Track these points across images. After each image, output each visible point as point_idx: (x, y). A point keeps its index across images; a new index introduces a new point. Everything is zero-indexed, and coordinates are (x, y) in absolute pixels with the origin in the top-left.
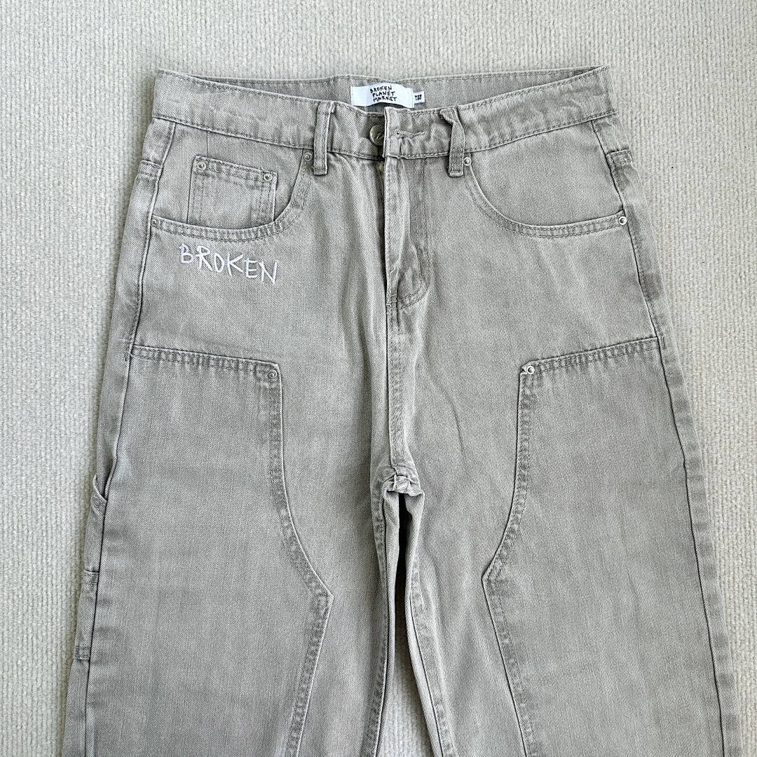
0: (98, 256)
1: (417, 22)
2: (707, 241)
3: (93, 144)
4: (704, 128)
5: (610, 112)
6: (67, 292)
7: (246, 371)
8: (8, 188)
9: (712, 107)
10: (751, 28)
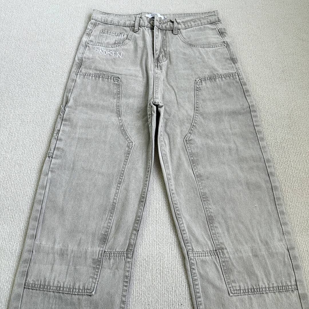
0: (71, 53)
1: (165, 3)
2: (251, 52)
3: (74, 28)
4: (247, 26)
5: (219, 21)
6: (61, 61)
7: (111, 79)
8: (48, 37)
9: (249, 22)
10: (259, 5)
